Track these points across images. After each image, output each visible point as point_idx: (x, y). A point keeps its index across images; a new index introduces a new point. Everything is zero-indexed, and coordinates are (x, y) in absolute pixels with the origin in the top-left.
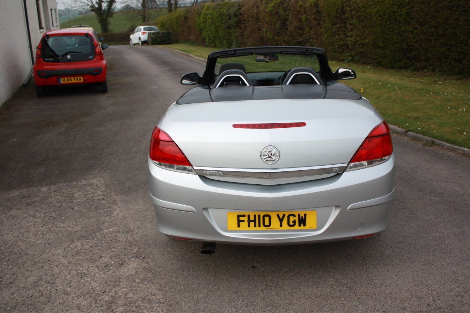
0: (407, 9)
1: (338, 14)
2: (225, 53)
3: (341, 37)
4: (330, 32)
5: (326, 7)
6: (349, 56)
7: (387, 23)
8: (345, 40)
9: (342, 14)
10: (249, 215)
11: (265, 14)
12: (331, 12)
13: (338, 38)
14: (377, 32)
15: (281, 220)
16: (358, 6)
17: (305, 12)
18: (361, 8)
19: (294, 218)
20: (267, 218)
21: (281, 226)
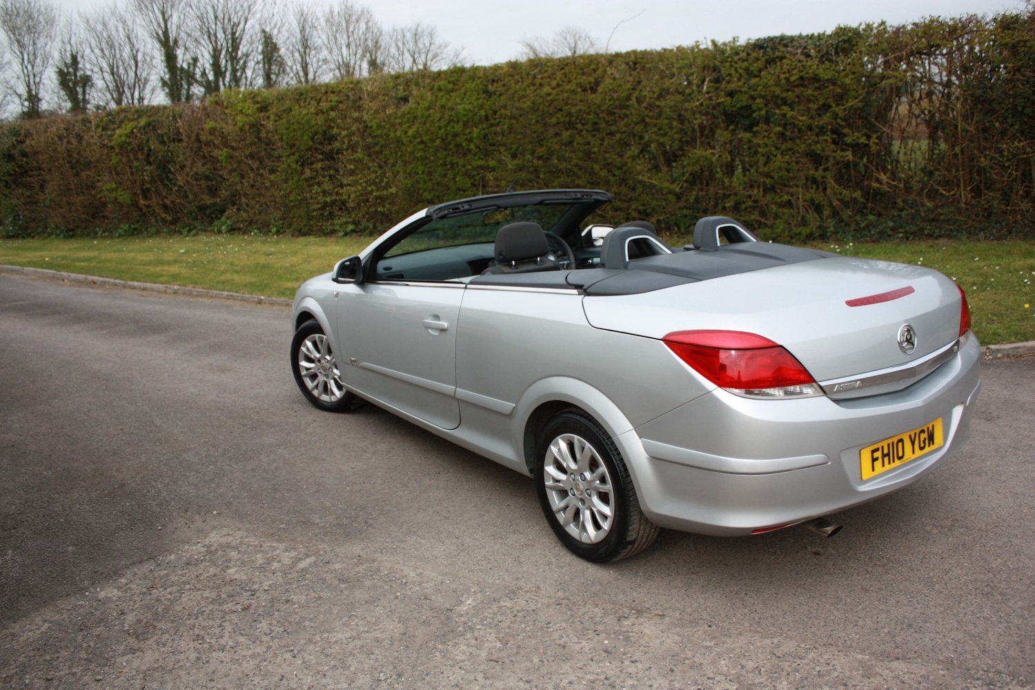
0: (484, 129)
1: (314, 143)
2: (453, 209)
3: (327, 188)
4: (295, 179)
5: (284, 131)
6: (347, 223)
7: (438, 155)
8: (337, 194)
9: (326, 142)
10: (883, 447)
11: (106, 151)
12: (297, 139)
13: (319, 190)
14: (417, 174)
15: (913, 443)
16: (367, 126)
17: (226, 144)
18: (373, 129)
19: (924, 436)
20: (900, 444)
21: (914, 453)
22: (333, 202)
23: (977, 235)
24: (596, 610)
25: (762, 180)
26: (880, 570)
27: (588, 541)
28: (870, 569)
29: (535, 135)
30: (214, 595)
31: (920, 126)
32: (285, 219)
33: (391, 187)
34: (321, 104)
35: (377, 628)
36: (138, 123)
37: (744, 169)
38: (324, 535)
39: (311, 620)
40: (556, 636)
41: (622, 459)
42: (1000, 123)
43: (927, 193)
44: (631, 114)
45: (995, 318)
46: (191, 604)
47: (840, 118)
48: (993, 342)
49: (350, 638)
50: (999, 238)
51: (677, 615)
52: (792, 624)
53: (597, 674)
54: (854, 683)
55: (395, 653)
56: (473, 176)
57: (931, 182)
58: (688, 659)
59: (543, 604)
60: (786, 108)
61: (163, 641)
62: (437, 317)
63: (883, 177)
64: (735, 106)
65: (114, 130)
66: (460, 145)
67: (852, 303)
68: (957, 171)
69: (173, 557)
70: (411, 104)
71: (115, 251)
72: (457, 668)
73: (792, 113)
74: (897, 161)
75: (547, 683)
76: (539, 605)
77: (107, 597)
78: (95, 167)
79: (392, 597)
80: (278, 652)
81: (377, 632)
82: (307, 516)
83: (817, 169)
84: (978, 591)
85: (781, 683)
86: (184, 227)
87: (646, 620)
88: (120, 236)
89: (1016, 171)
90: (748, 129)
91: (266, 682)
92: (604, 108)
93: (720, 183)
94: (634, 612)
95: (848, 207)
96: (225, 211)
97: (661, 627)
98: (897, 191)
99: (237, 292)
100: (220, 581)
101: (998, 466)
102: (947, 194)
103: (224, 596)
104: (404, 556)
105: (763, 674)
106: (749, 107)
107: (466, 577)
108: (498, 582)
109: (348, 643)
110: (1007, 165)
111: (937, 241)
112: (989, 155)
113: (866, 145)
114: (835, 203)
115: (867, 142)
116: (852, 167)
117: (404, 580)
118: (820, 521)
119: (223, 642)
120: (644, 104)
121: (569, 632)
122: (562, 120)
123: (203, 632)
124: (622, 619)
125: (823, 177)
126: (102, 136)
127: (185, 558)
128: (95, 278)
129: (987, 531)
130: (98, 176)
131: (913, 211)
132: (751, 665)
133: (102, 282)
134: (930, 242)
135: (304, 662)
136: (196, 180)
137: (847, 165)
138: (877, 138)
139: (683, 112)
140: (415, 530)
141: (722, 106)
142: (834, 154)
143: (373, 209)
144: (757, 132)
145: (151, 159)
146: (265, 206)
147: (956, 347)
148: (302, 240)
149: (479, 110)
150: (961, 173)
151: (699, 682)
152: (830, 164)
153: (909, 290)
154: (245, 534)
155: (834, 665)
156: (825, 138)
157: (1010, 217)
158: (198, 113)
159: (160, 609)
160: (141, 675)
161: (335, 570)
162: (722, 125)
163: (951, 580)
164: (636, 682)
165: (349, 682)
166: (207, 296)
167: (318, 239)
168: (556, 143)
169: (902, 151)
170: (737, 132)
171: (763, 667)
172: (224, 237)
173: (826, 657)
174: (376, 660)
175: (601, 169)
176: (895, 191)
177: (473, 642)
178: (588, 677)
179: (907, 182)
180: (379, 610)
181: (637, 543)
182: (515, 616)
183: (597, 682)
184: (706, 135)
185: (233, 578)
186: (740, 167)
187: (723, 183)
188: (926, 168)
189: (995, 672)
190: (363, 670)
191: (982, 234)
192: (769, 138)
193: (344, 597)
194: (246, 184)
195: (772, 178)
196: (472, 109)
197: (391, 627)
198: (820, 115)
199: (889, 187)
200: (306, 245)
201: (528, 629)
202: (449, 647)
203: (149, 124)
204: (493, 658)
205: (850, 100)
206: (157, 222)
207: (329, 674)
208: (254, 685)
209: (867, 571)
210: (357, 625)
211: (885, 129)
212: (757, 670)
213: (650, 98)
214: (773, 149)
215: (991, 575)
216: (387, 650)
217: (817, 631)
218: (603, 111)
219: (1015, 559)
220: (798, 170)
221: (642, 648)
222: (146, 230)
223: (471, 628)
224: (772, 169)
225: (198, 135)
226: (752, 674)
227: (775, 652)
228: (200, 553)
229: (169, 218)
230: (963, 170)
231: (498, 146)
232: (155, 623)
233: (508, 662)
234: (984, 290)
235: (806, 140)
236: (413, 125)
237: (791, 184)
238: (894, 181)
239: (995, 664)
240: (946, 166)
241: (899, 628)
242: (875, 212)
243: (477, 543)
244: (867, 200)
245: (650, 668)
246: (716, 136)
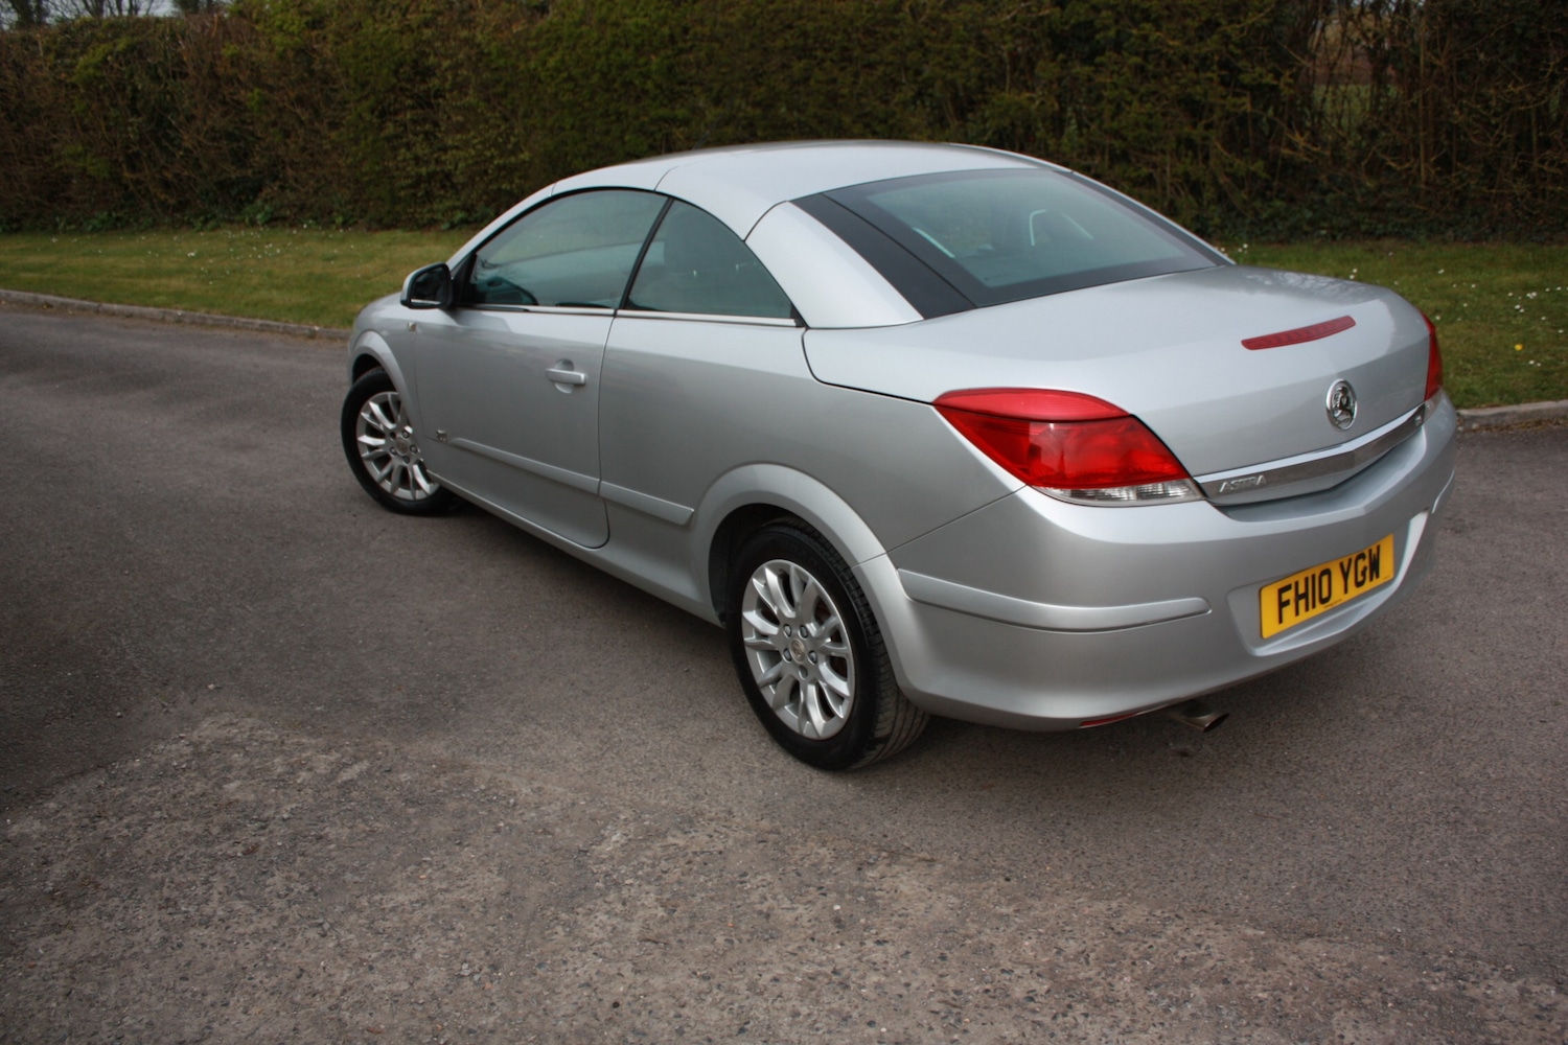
0: (668, 57)
1: (399, 80)
3: (420, 153)
4: (370, 138)
5: (351, 61)
6: (454, 208)
7: (597, 99)
8: (437, 161)
9: (418, 78)
10: (1297, 584)
11: (64, 91)
12: (371, 74)
13: (409, 155)
14: (562, 129)
15: (1345, 576)
16: (482, 53)
17: (258, 81)
18: (492, 57)
19: (1362, 564)
20: (1325, 579)
21: (1346, 591)
22: (431, 176)
23: (1443, 233)
24: (823, 851)
25: (1108, 142)
26: (1285, 782)
27: (812, 736)
28: (1268, 781)
29: (749, 67)
30: (199, 829)
31: (1360, 58)
32: (356, 202)
33: (522, 152)
34: (408, 17)
35: (462, 884)
36: (115, 45)
37: (1080, 125)
38: (387, 724)
39: (355, 871)
40: (755, 897)
41: (867, 605)
42: (1487, 54)
43: (1366, 166)
44: (902, 33)
45: (1469, 366)
46: (160, 845)
47: (1234, 43)
48: (1466, 404)
49: (417, 901)
50: (1476, 240)
51: (955, 860)
52: (1141, 877)
53: (820, 964)
54: (1239, 978)
55: (490, 929)
56: (652, 134)
57: (1374, 148)
58: (970, 937)
59: (736, 840)
60: (1147, 26)
61: (109, 909)
62: (568, 364)
63: (1300, 140)
64: (1066, 23)
65: (75, 56)
66: (631, 83)
67: (1252, 344)
68: (1416, 131)
69: (137, 763)
70: (552, 16)
71: (84, 255)
72: (590, 953)
73: (1158, 34)
74: (1321, 115)
75: (738, 980)
76: (731, 842)
77: (22, 835)
78: (49, 117)
79: (491, 829)
80: (298, 927)
81: (462, 891)
82: (360, 690)
83: (1194, 126)
84: (1440, 818)
85: (1121, 979)
86: (197, 216)
87: (903, 868)
88: (95, 230)
89: (1508, 132)
90: (1088, 59)
91: (274, 980)
92: (858, 24)
93: (1042, 146)
94: (884, 854)
95: (1241, 187)
96: (260, 190)
97: (929, 882)
98: (1320, 163)
99: (276, 320)
100: (211, 805)
101: (1473, 607)
102: (1398, 168)
103: (215, 830)
104: (514, 758)
105: (1092, 963)
106: (1091, 23)
107: (612, 795)
108: (664, 802)
109: (414, 911)
110: (1493, 122)
111: (1380, 243)
112: (1467, 106)
113: (1274, 88)
114: (1223, 180)
115: (1275, 83)
116: (1250, 122)
117: (512, 801)
118: (1193, 706)
119: (207, 910)
120: (923, 18)
121: (777, 890)
122: (792, 43)
123: (177, 893)
124: (864, 867)
125: (1205, 138)
126: (55, 66)
127: (156, 766)
128: (51, 298)
129: (1455, 716)
130: (54, 133)
131: (1344, 194)
132: (1072, 947)
133: (62, 304)
134: (1369, 243)
135: (339, 945)
136: (214, 139)
137: (1242, 119)
138: (1291, 76)
139: (984, 32)
140: (533, 713)
141: (1046, 23)
142: (1222, 102)
143: (494, 187)
144: (1102, 64)
145: (139, 105)
146: (323, 182)
147: (1419, 418)
148: (383, 236)
149: (660, 26)
150: (1422, 134)
151: (988, 978)
152: (1215, 117)
153: (1346, 323)
154: (259, 722)
155: (1208, 947)
156: (1209, 75)
157: (1496, 206)
158: (211, 30)
159: (108, 855)
160: (68, 971)
161: (400, 784)
162: (1046, 54)
163: (1397, 798)
164: (883, 979)
165: (411, 979)
166: (229, 326)
167: (408, 235)
168: (784, 80)
169: (1329, 98)
170: (1070, 64)
171: (1093, 951)
172: (259, 232)
173: (1196, 933)
174: (458, 940)
175: (854, 122)
176: (1317, 161)
177: (619, 907)
178: (805, 969)
179: (1336, 147)
180: (467, 854)
181: (892, 741)
182: (689, 862)
183: (820, 978)
184: (1021, 69)
185: (233, 798)
186: (1073, 121)
187: (1047, 146)
188: (1365, 124)
189: (1467, 956)
190: (436, 958)
191: (1450, 233)
192: (1120, 75)
193: (413, 830)
194: (292, 146)
195: (1124, 139)
196: (648, 24)
197: (486, 882)
198: (1201, 39)
199: (1308, 156)
200: (389, 244)
201: (710, 884)
202: (579, 917)
203: (131, 48)
204: (651, 935)
205: (1250, 14)
206: (153, 207)
207: (379, 965)
208: (254, 986)
209: (1264, 784)
210: (430, 878)
211: (1304, 62)
212: (1083, 954)
213: (932, 9)
214: (1126, 92)
215: (1461, 791)
216: (476, 922)
217: (1181, 888)
218: (857, 29)
219: (1499, 764)
220: (1166, 127)
221: (895, 919)
222: (136, 220)
223: (616, 884)
224: (1124, 124)
225: (212, 66)
226: (1075, 964)
227: (1114, 925)
228: (181, 756)
229: (172, 201)
230: (1425, 130)
231: (691, 85)
232: (99, 879)
233: (674, 943)
234: (1452, 322)
235: (1178, 78)
236: (556, 50)
237: (1154, 148)
238: (1315, 145)
239: (1467, 942)
240: (1398, 122)
241: (1314, 881)
242: (1283, 195)
243: (634, 736)
244: (1273, 175)
245: (907, 953)
246: (1037, 71)
